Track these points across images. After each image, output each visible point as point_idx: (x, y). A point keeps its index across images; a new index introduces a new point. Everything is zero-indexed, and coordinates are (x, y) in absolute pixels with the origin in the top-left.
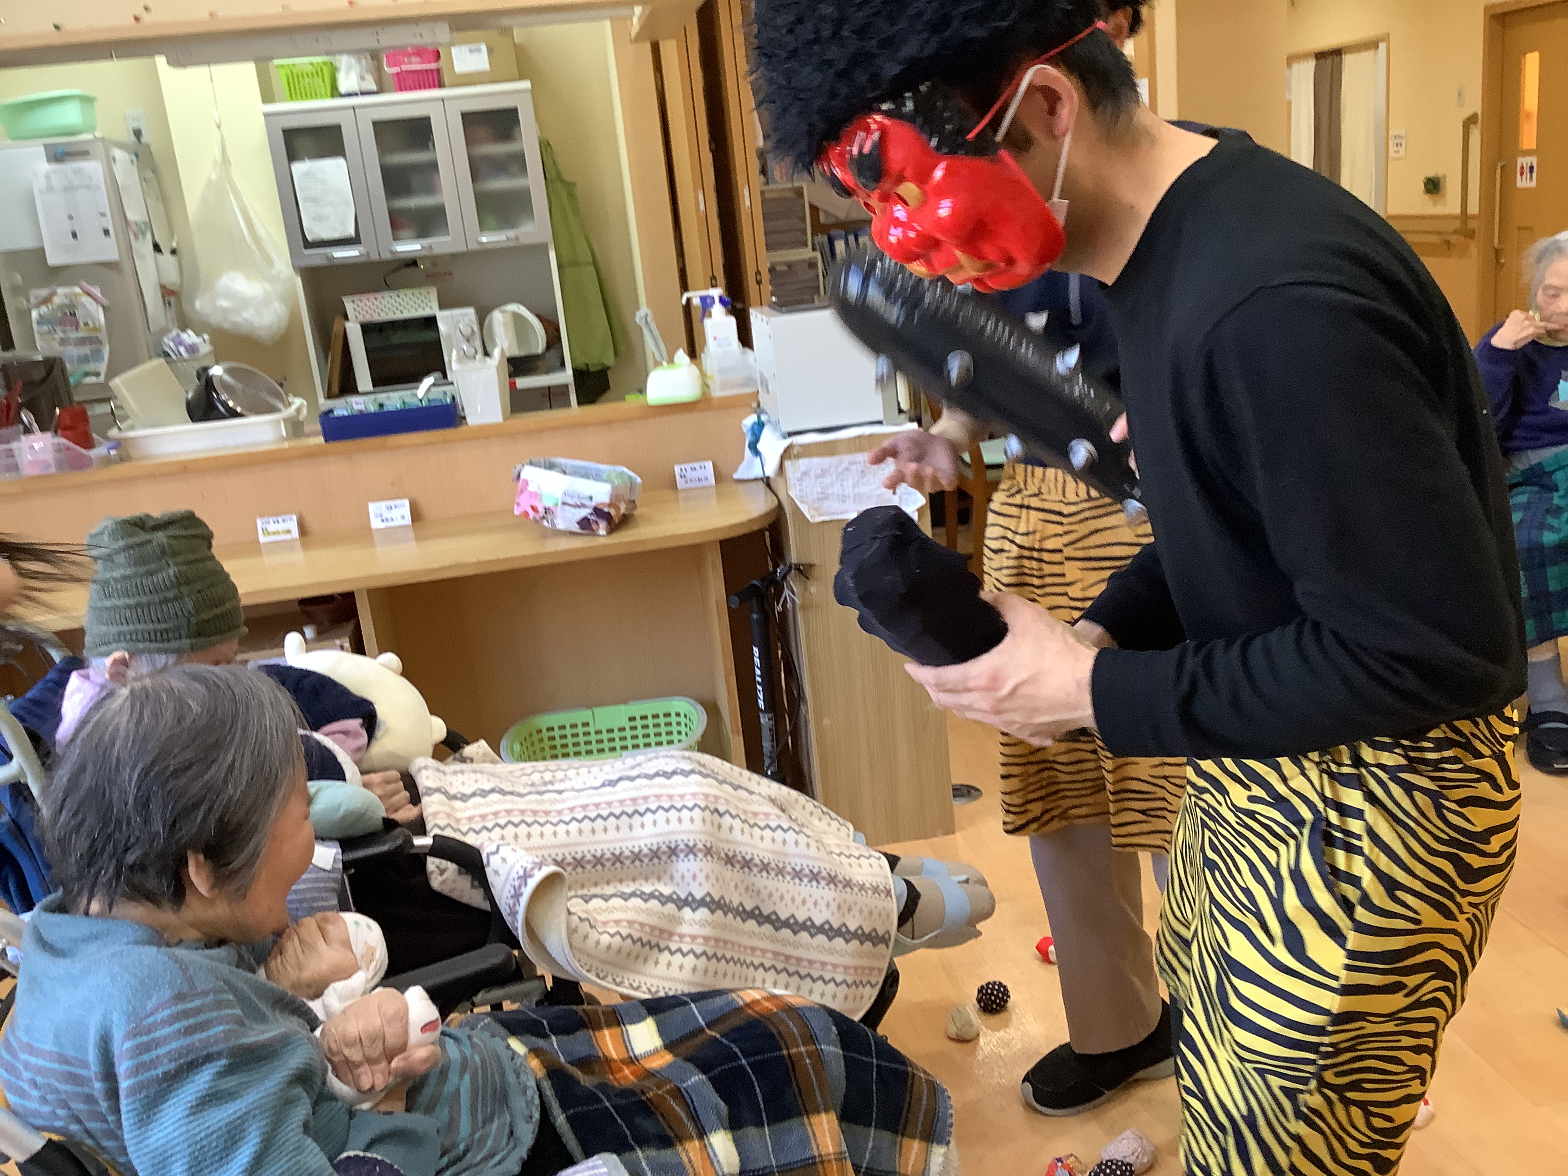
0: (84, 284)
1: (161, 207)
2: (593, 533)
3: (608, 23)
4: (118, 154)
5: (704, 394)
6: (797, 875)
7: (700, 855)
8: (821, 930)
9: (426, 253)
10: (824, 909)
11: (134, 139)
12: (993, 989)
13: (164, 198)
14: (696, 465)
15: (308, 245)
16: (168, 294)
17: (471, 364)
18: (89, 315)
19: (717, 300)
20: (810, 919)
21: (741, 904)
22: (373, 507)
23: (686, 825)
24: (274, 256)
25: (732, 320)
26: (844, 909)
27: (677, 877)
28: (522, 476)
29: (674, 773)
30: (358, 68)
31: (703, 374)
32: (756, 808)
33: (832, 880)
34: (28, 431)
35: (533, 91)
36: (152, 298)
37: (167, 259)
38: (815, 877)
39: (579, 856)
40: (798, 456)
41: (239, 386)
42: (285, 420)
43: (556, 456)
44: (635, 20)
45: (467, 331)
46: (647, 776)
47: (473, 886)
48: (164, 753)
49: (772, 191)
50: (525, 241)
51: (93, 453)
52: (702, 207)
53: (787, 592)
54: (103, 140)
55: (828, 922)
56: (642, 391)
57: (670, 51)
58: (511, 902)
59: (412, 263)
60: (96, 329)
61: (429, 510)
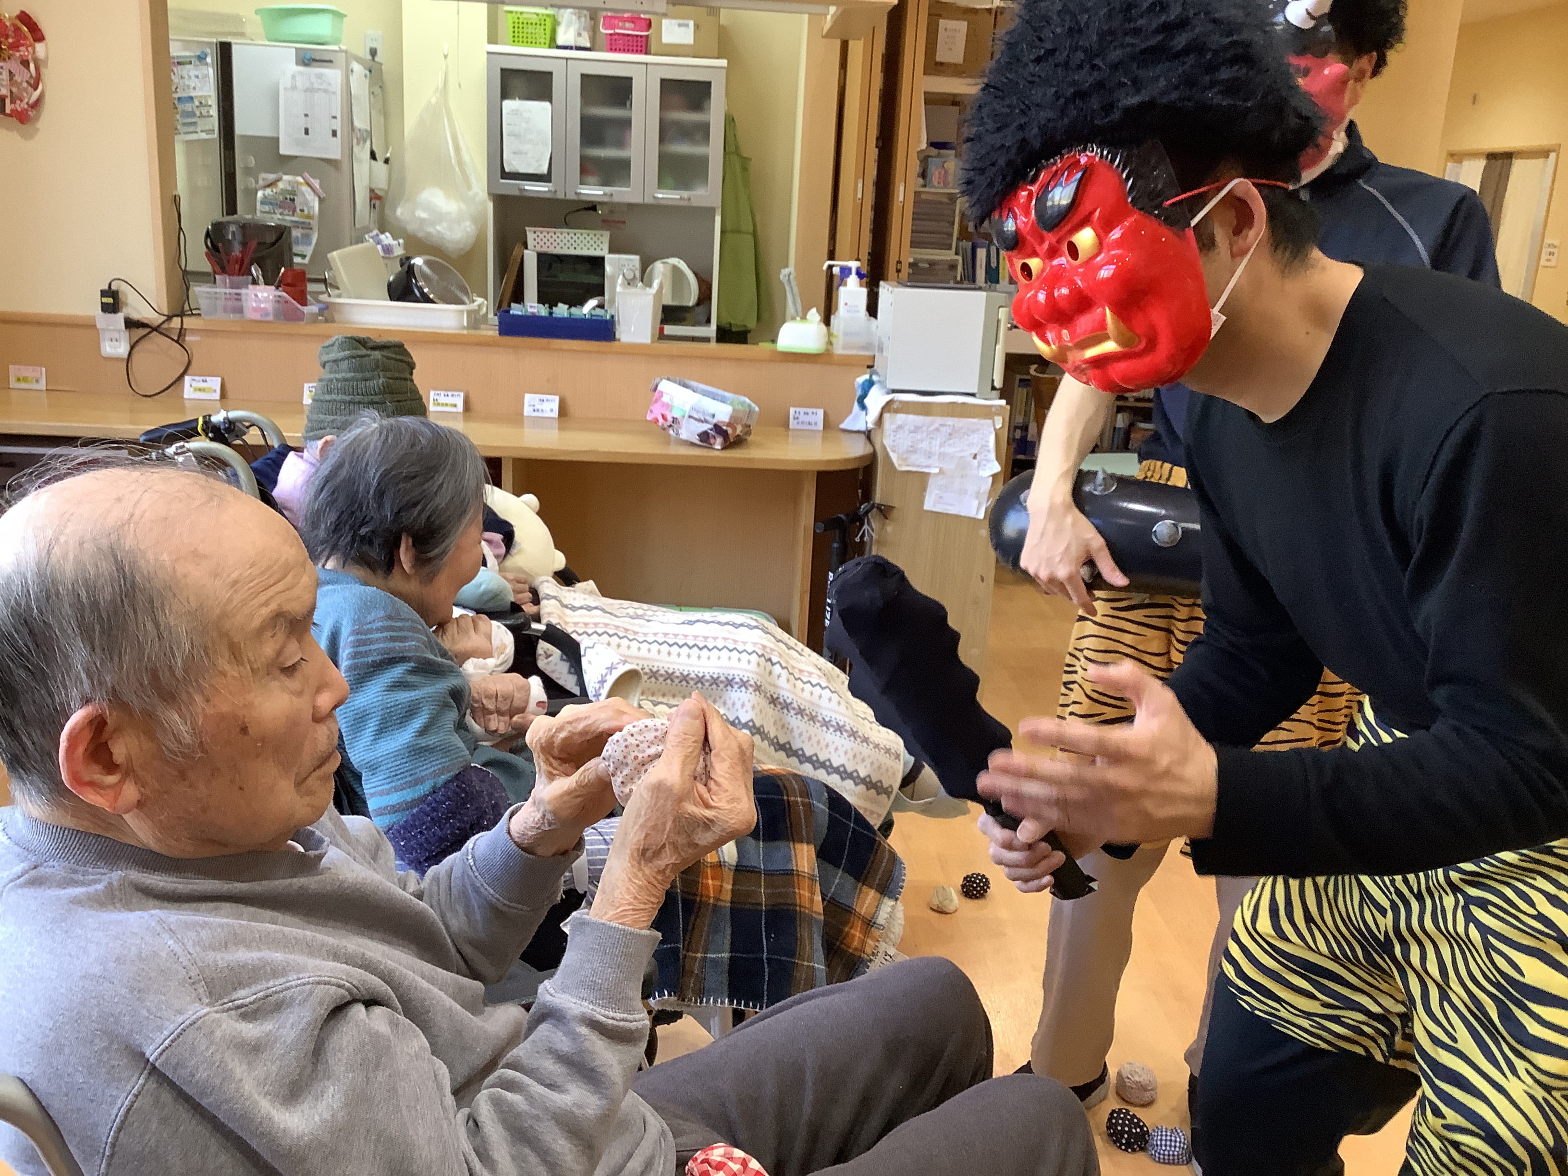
0: (306, 175)
1: (382, 119)
2: (711, 447)
3: (806, 17)
4: (356, 66)
5: (827, 350)
6: (826, 724)
7: (751, 689)
8: (837, 770)
9: (606, 199)
10: (842, 754)
11: (370, 57)
12: (976, 878)
13: (385, 114)
14: (810, 410)
15: (505, 175)
16: (375, 197)
17: (632, 290)
18: (306, 203)
19: (854, 271)
20: (829, 760)
21: (776, 737)
22: (528, 397)
23: (744, 664)
24: (473, 180)
25: (864, 291)
26: (859, 758)
27: (729, 703)
28: (659, 388)
29: (742, 625)
30: (577, 26)
31: (830, 334)
32: (802, 667)
33: (853, 734)
34: (255, 282)
35: (728, 69)
36: (362, 197)
37: (379, 165)
38: (839, 728)
39: (655, 669)
40: (897, 411)
41: (435, 278)
42: (469, 312)
43: (691, 379)
44: (829, 17)
45: (630, 276)
46: (719, 623)
47: (570, 672)
48: (400, 463)
49: (928, 193)
50: (695, 203)
51: (306, 309)
52: (860, 196)
53: (866, 527)
54: (346, 52)
55: (843, 765)
56: (774, 341)
57: (857, 49)
58: (597, 686)
59: (592, 207)
60: (309, 217)
61: (575, 408)
